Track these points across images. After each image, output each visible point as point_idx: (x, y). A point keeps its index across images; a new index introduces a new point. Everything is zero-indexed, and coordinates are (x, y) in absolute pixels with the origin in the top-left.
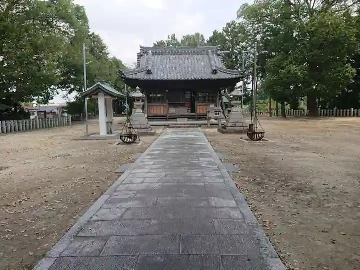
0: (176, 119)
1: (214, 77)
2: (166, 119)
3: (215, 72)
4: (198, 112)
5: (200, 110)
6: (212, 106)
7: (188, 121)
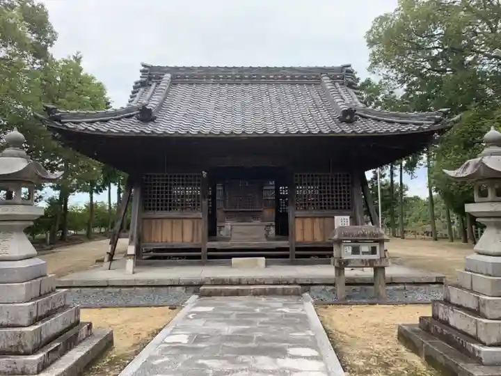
0: (230, 257)
1: (348, 129)
2: (199, 257)
3: (349, 116)
4: (299, 238)
5: (305, 230)
6: (342, 221)
7: (267, 264)
